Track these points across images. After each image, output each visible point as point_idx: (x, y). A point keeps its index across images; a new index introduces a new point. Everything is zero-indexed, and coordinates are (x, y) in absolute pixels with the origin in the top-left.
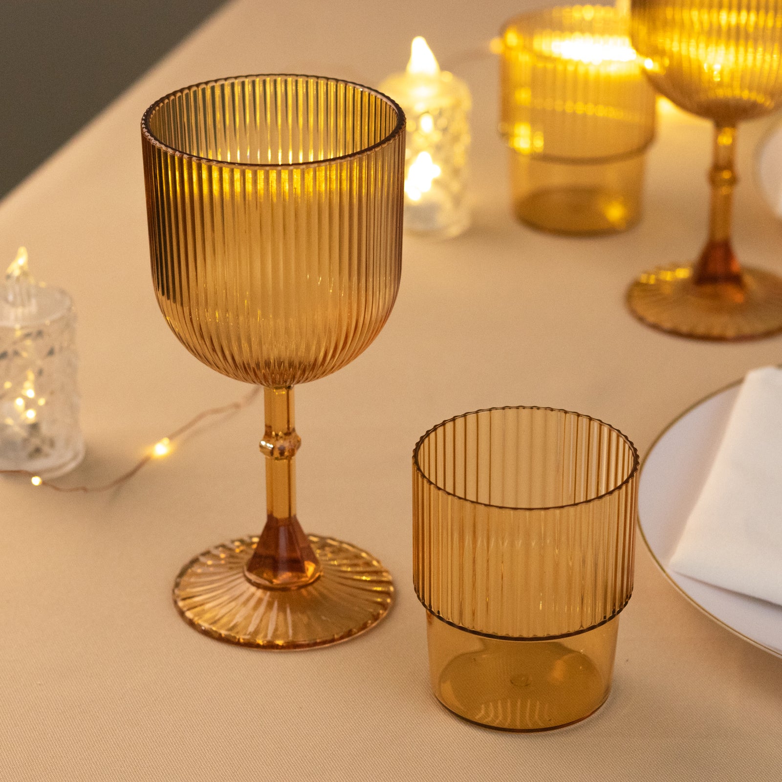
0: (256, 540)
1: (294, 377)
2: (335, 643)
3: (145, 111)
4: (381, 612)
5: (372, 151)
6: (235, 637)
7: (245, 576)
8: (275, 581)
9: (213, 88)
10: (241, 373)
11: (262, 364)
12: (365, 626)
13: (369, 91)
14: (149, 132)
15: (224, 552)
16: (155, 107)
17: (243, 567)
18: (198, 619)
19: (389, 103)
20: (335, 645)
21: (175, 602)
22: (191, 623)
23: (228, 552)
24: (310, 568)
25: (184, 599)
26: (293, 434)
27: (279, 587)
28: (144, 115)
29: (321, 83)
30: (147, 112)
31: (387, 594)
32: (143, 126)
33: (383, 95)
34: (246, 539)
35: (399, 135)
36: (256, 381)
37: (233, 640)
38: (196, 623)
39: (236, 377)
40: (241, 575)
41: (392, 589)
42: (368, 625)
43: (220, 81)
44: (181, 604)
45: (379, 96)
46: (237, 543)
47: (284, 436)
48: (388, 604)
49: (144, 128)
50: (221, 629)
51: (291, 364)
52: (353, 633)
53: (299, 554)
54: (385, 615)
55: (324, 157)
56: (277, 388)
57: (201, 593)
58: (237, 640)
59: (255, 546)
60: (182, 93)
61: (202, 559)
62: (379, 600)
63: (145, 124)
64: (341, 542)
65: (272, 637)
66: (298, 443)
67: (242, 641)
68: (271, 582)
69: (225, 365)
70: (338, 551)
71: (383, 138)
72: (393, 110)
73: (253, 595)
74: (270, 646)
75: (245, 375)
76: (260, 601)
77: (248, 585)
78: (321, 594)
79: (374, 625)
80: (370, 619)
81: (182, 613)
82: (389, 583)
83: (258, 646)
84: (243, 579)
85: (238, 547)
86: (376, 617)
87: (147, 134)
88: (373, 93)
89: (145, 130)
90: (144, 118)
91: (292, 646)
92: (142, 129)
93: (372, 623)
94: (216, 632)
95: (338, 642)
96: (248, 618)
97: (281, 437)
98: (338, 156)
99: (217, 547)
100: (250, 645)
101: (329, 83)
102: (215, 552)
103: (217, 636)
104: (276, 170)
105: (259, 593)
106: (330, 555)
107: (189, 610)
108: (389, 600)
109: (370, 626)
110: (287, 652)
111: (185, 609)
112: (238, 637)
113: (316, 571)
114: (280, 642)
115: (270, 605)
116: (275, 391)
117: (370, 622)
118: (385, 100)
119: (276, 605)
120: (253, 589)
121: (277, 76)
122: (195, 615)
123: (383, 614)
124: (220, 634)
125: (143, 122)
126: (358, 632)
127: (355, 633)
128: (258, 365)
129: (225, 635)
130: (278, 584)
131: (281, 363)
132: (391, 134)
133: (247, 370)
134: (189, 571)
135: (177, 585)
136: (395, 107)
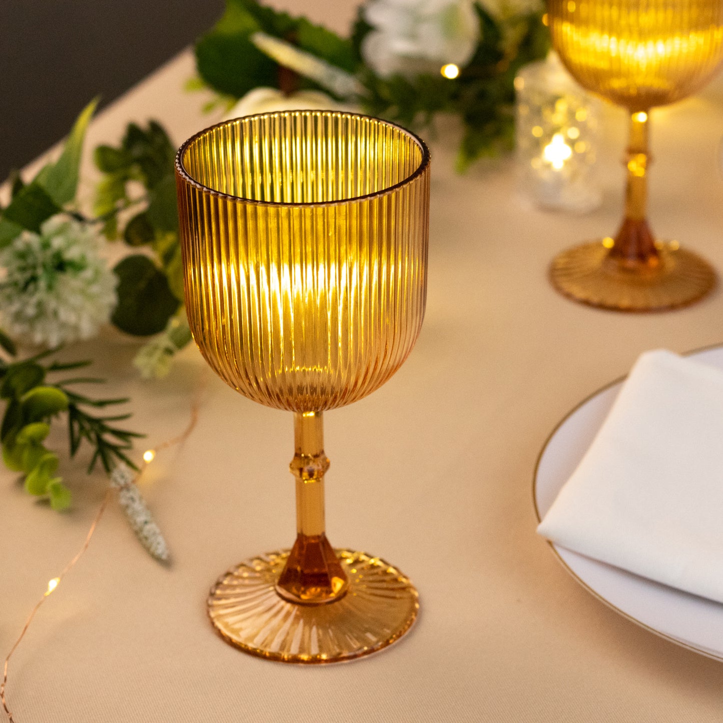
1: (325, 403)
5: (400, 188)
7: (275, 590)
8: (304, 597)
10: (266, 399)
11: (285, 390)
15: (260, 564)
23: (264, 565)
24: (338, 584)
26: (322, 457)
27: (306, 602)
36: (280, 407)
37: (259, 653)
39: (269, 404)
40: (272, 588)
41: (417, 606)
44: (212, 614)
46: (273, 556)
47: (313, 458)
51: (323, 391)
52: (376, 649)
53: (326, 570)
57: (235, 604)
58: (263, 654)
61: (237, 572)
65: (296, 652)
66: (326, 466)
67: (268, 654)
68: (299, 597)
69: (250, 389)
71: (411, 174)
73: (282, 608)
74: (295, 661)
75: (278, 403)
76: (288, 614)
77: (278, 598)
79: (396, 642)
82: (416, 600)
83: (283, 661)
84: (273, 593)
85: (273, 560)
91: (314, 661)
96: (274, 632)
97: (311, 459)
99: (252, 560)
100: (275, 658)
102: (251, 564)
105: (288, 606)
107: (218, 620)
109: (393, 643)
112: (264, 651)
113: (344, 586)
114: (305, 657)
115: (297, 618)
120: (283, 603)
128: (281, 391)
130: (305, 600)
131: (314, 390)
132: (415, 172)
133: (271, 396)
134: (226, 582)
135: (212, 595)
136: (422, 146)
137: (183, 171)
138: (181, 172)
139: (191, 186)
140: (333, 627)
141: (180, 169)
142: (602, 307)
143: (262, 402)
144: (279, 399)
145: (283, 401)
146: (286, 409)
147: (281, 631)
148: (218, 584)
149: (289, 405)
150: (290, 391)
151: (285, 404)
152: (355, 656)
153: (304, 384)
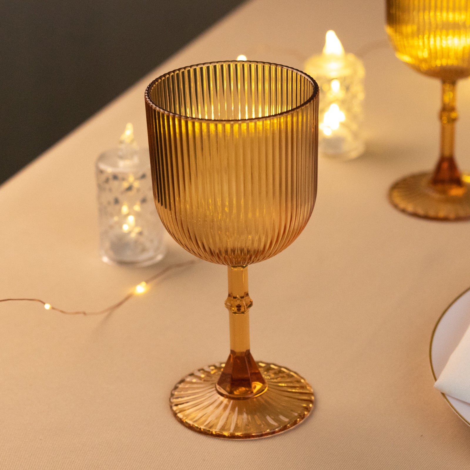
0: (223, 365)
2: (275, 434)
3: (149, 85)
4: (306, 413)
5: (294, 111)
6: (209, 431)
7: (217, 390)
8: (235, 393)
9: (195, 70)
10: (209, 257)
11: (223, 251)
12: (295, 423)
13: (297, 71)
14: (149, 98)
15: (203, 374)
16: (155, 82)
17: (215, 384)
18: (186, 419)
19: (309, 79)
20: (274, 436)
21: (171, 407)
22: (181, 421)
23: (206, 374)
25: (177, 405)
27: (238, 396)
28: (148, 88)
29: (266, 66)
30: (150, 85)
31: (311, 401)
32: (146, 94)
33: (306, 74)
34: (218, 365)
35: (314, 101)
36: (220, 262)
37: (208, 432)
38: (184, 421)
39: (212, 261)
40: (214, 389)
41: (313, 398)
42: (298, 422)
43: (193, 66)
44: (175, 408)
45: (303, 75)
46: (212, 368)
47: (240, 299)
48: (310, 408)
49: (146, 95)
50: (201, 425)
51: (248, 251)
52: (287, 427)
54: (308, 415)
55: (262, 115)
56: (234, 267)
58: (211, 432)
59: (222, 370)
60: (174, 73)
61: (188, 379)
62: (304, 405)
63: (147, 93)
64: (280, 367)
65: (233, 431)
67: (214, 433)
68: (233, 394)
69: (198, 250)
70: (279, 372)
71: (306, 100)
72: (312, 84)
73: (222, 402)
74: (232, 437)
75: (217, 259)
76: (226, 406)
77: (219, 396)
78: (266, 401)
79: (301, 422)
80: (299, 418)
81: (175, 414)
82: (312, 394)
83: (224, 437)
84: (215, 392)
85: (212, 370)
86: (302, 417)
87: (148, 99)
88: (299, 73)
89: (147, 97)
90: (147, 89)
91: (247, 437)
92: (145, 96)
93: (300, 421)
94: (197, 427)
95: (278, 433)
96: (218, 418)
97: (238, 299)
98: (272, 115)
99: (199, 370)
100: (219, 436)
101: (271, 66)
102: (198, 374)
103: (198, 430)
104: (230, 124)
105: (226, 401)
106: (273, 376)
107: (179, 412)
108: (311, 405)
109: (298, 423)
110: (244, 441)
111: (177, 412)
112: (211, 431)
114: (239, 434)
115: (233, 409)
116: (232, 268)
117: (298, 420)
118: (306, 77)
119: (237, 409)
120: (222, 398)
121: (231, 62)
122: (184, 416)
123: (307, 414)
124: (200, 429)
125: (146, 92)
126: (291, 426)
127: (289, 428)
128: (220, 252)
129: (203, 429)
131: (242, 250)
132: (308, 100)
133: (213, 254)
134: (180, 386)
135: (172, 395)
136: (313, 82)
137: (151, 101)
138: (149, 102)
139: (156, 111)
140: (258, 414)
141: (149, 100)
142: (426, 217)
143: (206, 259)
144: (219, 258)
145: (221, 258)
146: (223, 263)
147: (222, 418)
148: (176, 388)
149: (225, 262)
150: (226, 252)
151: (223, 260)
152: (274, 433)
153: (236, 246)
